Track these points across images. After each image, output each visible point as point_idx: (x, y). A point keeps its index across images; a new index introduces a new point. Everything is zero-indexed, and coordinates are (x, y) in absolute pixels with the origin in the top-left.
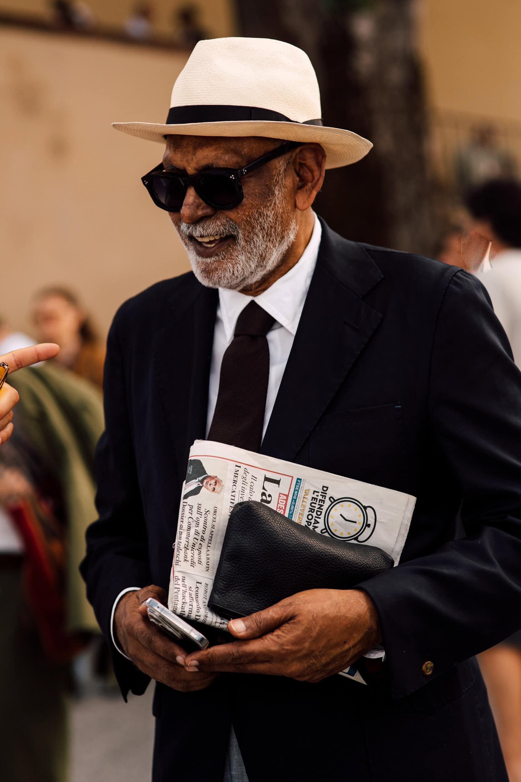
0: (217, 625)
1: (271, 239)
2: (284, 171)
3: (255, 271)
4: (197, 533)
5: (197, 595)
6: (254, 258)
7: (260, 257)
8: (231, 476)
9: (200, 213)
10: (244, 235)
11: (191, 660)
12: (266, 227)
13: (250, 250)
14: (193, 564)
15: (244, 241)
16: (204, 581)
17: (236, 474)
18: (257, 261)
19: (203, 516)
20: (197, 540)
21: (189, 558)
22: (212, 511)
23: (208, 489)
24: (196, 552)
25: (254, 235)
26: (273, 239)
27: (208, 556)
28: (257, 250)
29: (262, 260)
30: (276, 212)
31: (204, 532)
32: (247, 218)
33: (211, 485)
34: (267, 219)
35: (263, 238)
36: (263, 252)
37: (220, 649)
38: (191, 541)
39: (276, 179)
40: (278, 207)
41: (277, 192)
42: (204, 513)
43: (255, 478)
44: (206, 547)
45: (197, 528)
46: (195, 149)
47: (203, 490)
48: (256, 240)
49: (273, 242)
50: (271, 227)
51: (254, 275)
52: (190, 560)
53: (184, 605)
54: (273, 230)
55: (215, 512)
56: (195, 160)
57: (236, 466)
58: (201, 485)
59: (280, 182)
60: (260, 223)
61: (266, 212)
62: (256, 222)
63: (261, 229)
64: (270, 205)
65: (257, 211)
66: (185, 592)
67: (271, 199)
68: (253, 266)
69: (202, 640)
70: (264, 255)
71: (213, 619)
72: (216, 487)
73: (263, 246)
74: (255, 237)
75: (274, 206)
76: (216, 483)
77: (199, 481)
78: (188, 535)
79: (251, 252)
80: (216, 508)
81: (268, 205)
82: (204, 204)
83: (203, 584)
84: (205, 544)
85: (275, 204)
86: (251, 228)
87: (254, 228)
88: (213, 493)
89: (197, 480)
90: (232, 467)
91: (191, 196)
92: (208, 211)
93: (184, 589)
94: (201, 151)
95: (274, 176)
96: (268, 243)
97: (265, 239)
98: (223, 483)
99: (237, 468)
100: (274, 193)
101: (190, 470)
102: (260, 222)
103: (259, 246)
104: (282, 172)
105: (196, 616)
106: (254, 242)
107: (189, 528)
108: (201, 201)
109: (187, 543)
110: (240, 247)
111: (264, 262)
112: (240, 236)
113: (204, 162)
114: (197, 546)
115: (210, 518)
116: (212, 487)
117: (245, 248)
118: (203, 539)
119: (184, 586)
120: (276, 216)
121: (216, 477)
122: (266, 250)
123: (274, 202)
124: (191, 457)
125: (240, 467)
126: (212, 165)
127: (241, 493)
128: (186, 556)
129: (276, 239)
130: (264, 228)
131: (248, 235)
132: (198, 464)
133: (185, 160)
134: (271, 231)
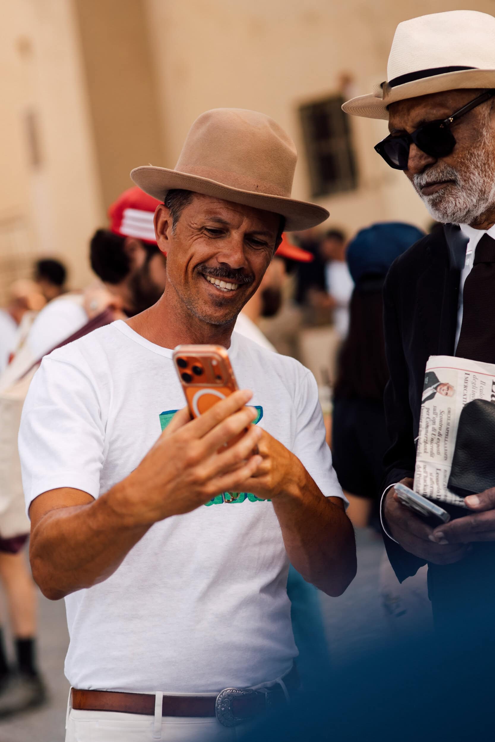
0: (457, 503)
1: (487, 174)
2: (488, 115)
3: (478, 204)
4: (434, 430)
5: (437, 480)
6: (475, 193)
7: (481, 192)
8: (462, 382)
9: (423, 162)
10: (462, 175)
11: (438, 532)
12: (479, 165)
13: (469, 188)
14: (432, 455)
15: (463, 180)
16: (443, 468)
17: (466, 380)
18: (478, 196)
19: (439, 416)
20: (435, 435)
21: (429, 450)
22: (446, 411)
23: (441, 394)
24: (435, 446)
25: (470, 174)
26: (489, 175)
27: (446, 449)
28: (476, 187)
29: (483, 194)
30: (486, 150)
31: (440, 429)
32: (461, 160)
33: (444, 391)
34: (478, 158)
35: (479, 174)
36: (482, 187)
37: (459, 521)
38: (430, 436)
39: (482, 122)
40: (488, 146)
41: (485, 133)
42: (439, 413)
43: (483, 383)
44: (443, 440)
45: (434, 426)
46: (409, 110)
47: (437, 395)
48: (473, 178)
49: (489, 177)
50: (484, 164)
51: (478, 207)
52: (429, 452)
53: (425, 488)
54: (487, 166)
55: (449, 412)
56: (410, 119)
57: (466, 374)
58: (435, 391)
59: (486, 125)
60: (474, 162)
61: (477, 152)
62: (469, 162)
63: (475, 167)
64: (480, 145)
65: (469, 152)
66: (426, 477)
67: (480, 140)
68: (475, 200)
69: (443, 514)
70: (483, 189)
71: (452, 498)
72: (449, 392)
73: (480, 181)
74: (472, 176)
75: (484, 145)
76: (448, 388)
77: (434, 388)
78: (427, 432)
79: (471, 189)
80: (449, 409)
81: (478, 146)
82: (425, 155)
83: (443, 470)
84: (442, 439)
85: (485, 143)
86: (466, 168)
87: (469, 167)
88: (446, 397)
89: (432, 387)
90: (462, 375)
91: (413, 150)
92: (430, 160)
93: (425, 475)
94: (413, 111)
95: (480, 120)
96: (485, 178)
97: (481, 175)
98: (455, 388)
99: (467, 376)
100: (482, 135)
101: (426, 380)
102: (472, 161)
103: (477, 183)
104: (486, 115)
105: (438, 496)
106: (471, 180)
107: (427, 427)
108: (422, 153)
109: (426, 438)
110: (460, 186)
111: (486, 196)
112: (458, 178)
113: (418, 119)
114: (435, 441)
115: (445, 417)
116: (445, 392)
117: (465, 187)
118: (440, 435)
119: (425, 472)
120: (487, 153)
121: (448, 384)
122: (484, 184)
123: (483, 142)
124: (427, 370)
125: (469, 374)
126: (424, 120)
127: (472, 396)
128: (425, 449)
129: (492, 173)
130: (477, 166)
131: (465, 175)
132: (432, 374)
133: (402, 122)
134: (485, 167)
